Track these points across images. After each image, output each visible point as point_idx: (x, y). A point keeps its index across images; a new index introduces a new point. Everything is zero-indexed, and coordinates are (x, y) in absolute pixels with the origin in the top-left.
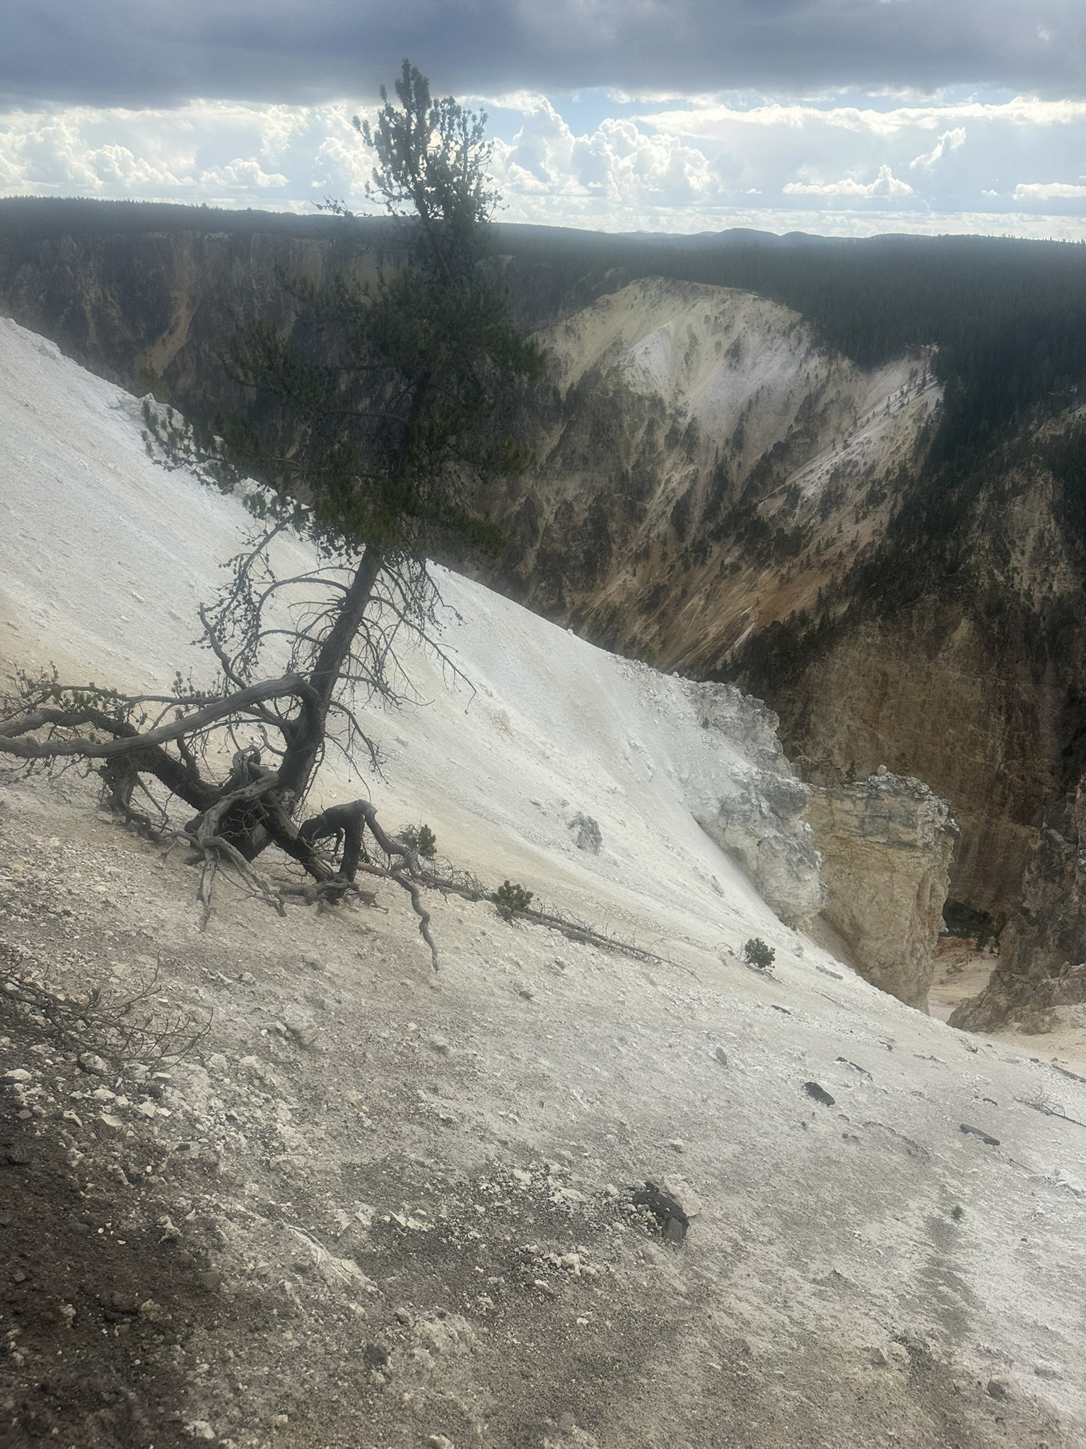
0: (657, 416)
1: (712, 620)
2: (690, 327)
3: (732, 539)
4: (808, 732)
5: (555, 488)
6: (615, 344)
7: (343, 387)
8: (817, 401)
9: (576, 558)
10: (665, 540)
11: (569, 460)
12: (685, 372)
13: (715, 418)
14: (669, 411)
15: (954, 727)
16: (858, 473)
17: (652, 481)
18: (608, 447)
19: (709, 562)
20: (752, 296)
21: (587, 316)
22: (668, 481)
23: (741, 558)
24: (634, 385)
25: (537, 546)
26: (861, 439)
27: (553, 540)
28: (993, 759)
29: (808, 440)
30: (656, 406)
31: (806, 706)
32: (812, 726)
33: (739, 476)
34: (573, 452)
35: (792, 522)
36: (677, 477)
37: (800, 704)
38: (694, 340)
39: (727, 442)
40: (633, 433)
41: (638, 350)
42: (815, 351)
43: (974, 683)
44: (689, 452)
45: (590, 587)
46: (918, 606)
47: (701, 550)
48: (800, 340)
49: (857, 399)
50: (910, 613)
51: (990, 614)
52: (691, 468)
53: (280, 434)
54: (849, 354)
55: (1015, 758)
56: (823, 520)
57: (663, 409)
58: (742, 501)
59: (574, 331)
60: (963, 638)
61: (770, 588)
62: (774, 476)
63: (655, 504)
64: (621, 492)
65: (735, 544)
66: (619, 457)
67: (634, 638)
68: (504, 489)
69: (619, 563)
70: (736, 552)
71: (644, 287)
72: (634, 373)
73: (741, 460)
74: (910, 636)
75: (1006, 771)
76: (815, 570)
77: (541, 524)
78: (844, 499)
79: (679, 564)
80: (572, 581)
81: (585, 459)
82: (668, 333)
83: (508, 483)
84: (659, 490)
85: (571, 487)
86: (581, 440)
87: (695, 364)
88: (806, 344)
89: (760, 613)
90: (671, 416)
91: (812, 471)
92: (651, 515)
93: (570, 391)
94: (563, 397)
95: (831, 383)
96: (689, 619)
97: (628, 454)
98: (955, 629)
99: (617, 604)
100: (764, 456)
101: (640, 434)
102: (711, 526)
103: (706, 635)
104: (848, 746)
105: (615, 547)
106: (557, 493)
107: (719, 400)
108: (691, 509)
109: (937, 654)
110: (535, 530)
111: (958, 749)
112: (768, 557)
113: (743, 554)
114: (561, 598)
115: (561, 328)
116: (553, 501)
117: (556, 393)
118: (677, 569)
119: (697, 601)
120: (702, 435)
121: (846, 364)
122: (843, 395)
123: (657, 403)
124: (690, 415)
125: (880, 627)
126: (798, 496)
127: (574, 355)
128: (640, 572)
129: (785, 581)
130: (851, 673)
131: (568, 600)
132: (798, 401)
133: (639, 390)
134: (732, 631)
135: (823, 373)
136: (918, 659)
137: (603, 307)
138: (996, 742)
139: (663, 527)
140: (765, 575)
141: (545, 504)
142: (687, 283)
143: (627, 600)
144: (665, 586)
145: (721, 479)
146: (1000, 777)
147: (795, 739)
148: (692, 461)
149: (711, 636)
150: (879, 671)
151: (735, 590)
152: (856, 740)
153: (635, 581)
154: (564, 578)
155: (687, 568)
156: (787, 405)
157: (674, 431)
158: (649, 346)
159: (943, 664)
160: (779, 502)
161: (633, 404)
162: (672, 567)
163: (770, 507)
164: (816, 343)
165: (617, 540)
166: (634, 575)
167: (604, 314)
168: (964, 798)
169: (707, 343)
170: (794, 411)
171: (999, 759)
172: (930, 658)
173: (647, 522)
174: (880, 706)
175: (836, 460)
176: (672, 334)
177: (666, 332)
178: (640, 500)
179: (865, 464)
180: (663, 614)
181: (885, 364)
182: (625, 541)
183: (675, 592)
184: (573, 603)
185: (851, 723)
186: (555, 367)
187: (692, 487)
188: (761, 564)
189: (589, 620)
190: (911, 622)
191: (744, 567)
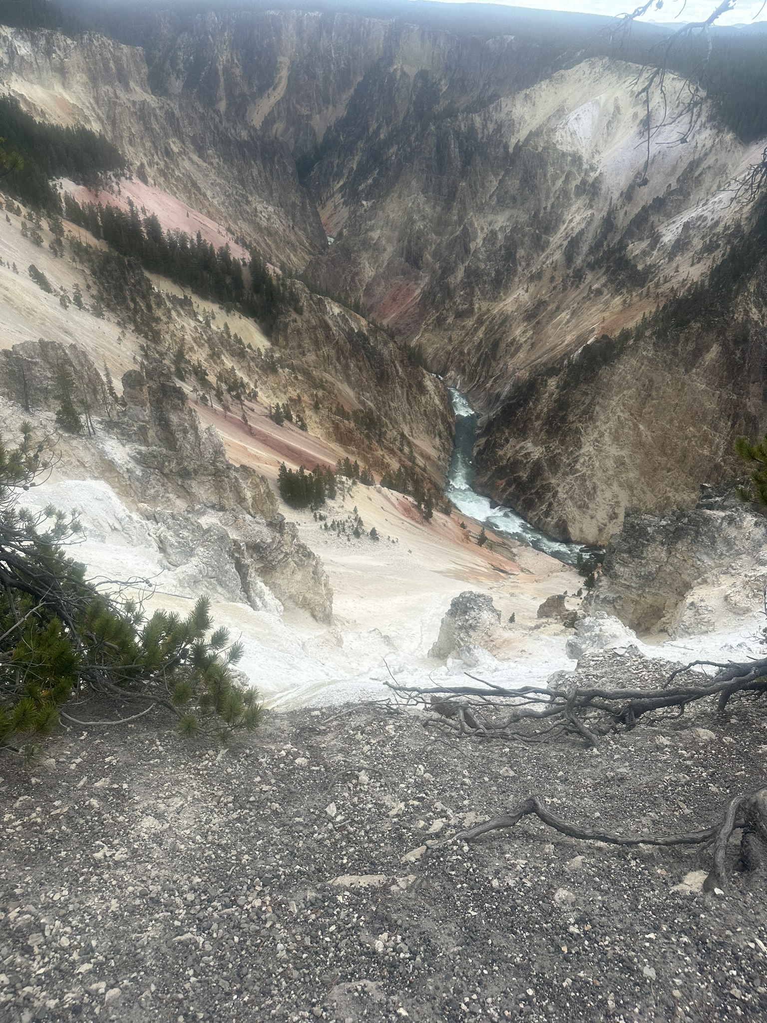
0: (574, 170)
1: (571, 331)
2: (616, 99)
3: (604, 270)
4: (591, 418)
5: (489, 220)
6: (558, 111)
7: (382, 136)
8: (697, 166)
9: (489, 274)
10: (556, 266)
11: (504, 200)
12: (605, 136)
13: (618, 174)
14: (585, 166)
15: (694, 426)
16: (705, 227)
17: (559, 220)
18: (532, 191)
19: (582, 287)
20: (672, 76)
21: (544, 87)
22: (571, 221)
23: (604, 285)
24: (562, 144)
25: (466, 264)
26: (716, 200)
27: (479, 259)
28: (716, 453)
29: (681, 197)
30: (575, 162)
31: (593, 398)
32: (595, 414)
33: (622, 221)
34: (506, 193)
35: (649, 261)
36: (578, 218)
37: (590, 397)
38: (617, 109)
39: (621, 195)
40: (554, 182)
41: (572, 117)
42: (708, 125)
43: (713, 395)
44: (591, 200)
45: (495, 298)
46: (686, 331)
47: (579, 276)
48: (699, 116)
49: (730, 166)
50: (678, 335)
51: (736, 342)
52: (590, 212)
53: (335, 169)
54: (733, 128)
55: (732, 454)
56: (669, 261)
57: (581, 164)
58: (620, 242)
59: (531, 98)
60: (712, 359)
61: (617, 310)
62: (649, 224)
63: (558, 239)
64: (532, 226)
65: (604, 274)
66: (539, 200)
67: (514, 339)
68: (455, 218)
69: (520, 281)
70: (603, 280)
71: (592, 66)
72: (564, 134)
73: (628, 209)
74: (675, 354)
75: (722, 463)
76: (651, 299)
77: (472, 246)
78: (689, 247)
79: (560, 286)
80: (482, 292)
81: (514, 199)
82: (599, 104)
83: (458, 214)
84: (563, 228)
85: (501, 221)
86: (513, 184)
87: (614, 130)
88: (703, 119)
89: (603, 328)
90: (586, 170)
91: (674, 222)
92: (552, 246)
93: (517, 144)
94: (511, 150)
95: (713, 151)
96: (556, 328)
97: (548, 197)
98: (708, 351)
99: (509, 312)
100: (644, 208)
101: (560, 182)
102: (592, 258)
103: (563, 342)
104: (616, 431)
105: (520, 269)
106: (490, 224)
107: (624, 160)
108: (581, 244)
109: (691, 370)
110: (467, 251)
111: (693, 443)
112: (623, 286)
113: (606, 282)
114: (472, 304)
115: (521, 95)
116: (485, 230)
117: (506, 147)
118: (558, 289)
119: (564, 316)
120: (604, 187)
121: (729, 137)
122: (719, 164)
123: (577, 159)
124: (599, 171)
125: (654, 344)
126: (658, 241)
127: (527, 117)
128: (531, 290)
129: (627, 306)
130: (629, 377)
131: (477, 306)
132: (684, 165)
133: (565, 148)
134: (580, 340)
135: (709, 143)
136: (678, 372)
137: (557, 80)
138: (720, 441)
139: (558, 256)
140: (618, 300)
141: (479, 231)
142: (624, 62)
143: (517, 309)
144: (545, 302)
145: (608, 224)
146: (717, 467)
147: (580, 422)
148: (591, 207)
149: (566, 342)
150: (647, 377)
151: (594, 309)
152: (623, 428)
153: (526, 296)
154: (477, 289)
155: (565, 289)
156: (674, 168)
157: (584, 182)
158: (581, 113)
159: (695, 377)
160: (644, 245)
161: (558, 159)
162: (555, 288)
163: (635, 248)
164: (711, 118)
165: (524, 264)
166: (527, 291)
167: (557, 86)
168: (691, 480)
169: (628, 113)
170: (679, 172)
171: (720, 454)
172: (687, 371)
173: (548, 251)
174: (644, 404)
175: (693, 215)
176: (602, 104)
177: (597, 103)
178: (545, 234)
179: (712, 219)
180: (538, 323)
181: (761, 139)
182: (528, 265)
183: (552, 307)
184: (480, 309)
185: (621, 414)
186: (509, 126)
187: (586, 227)
188: (617, 292)
189: (488, 323)
190: (677, 343)
191: (605, 291)
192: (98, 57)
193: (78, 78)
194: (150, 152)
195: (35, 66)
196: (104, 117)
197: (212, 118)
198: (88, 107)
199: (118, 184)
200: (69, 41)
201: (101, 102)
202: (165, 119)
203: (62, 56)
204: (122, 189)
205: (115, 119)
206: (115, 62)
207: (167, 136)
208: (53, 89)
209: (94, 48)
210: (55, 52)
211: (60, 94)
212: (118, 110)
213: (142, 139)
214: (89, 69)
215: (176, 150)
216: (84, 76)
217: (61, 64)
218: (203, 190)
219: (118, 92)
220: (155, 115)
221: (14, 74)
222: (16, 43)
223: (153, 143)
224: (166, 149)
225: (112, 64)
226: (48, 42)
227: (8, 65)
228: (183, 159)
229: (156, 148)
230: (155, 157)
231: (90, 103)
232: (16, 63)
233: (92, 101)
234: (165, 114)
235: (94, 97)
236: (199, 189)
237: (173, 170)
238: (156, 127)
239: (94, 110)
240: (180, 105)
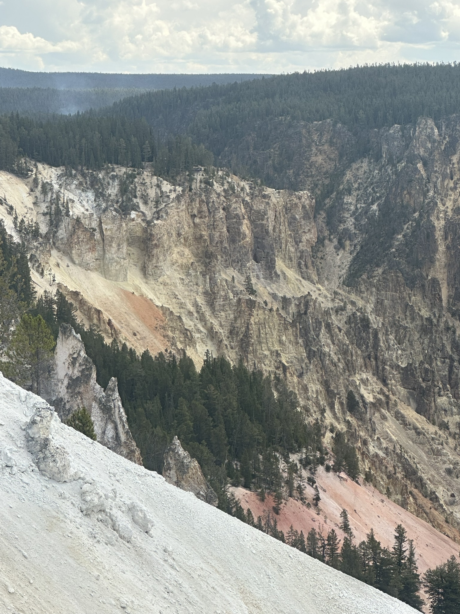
192: (221, 213)
193: (175, 256)
194: (317, 404)
195: (97, 236)
196: (223, 332)
197: (448, 329)
198: (190, 313)
199: (311, 481)
200: (166, 187)
201: (220, 302)
202: (347, 333)
203: (149, 216)
204: (322, 495)
205: (247, 335)
206: (252, 222)
207: (350, 368)
208: (125, 279)
209: (214, 196)
210: (136, 208)
211: (137, 288)
212: (257, 316)
213: (301, 376)
214: (199, 239)
215: (369, 398)
216: (187, 251)
217: (145, 230)
218: (431, 487)
219: (254, 281)
220: (329, 326)
221: (54, 252)
222: (67, 195)
223: (326, 384)
224: (351, 396)
225: (245, 228)
226: (123, 190)
227: (46, 237)
228: (384, 418)
229: (330, 394)
230: (328, 414)
231: (196, 305)
232: (62, 233)
233: (201, 300)
234: (349, 322)
235: (206, 293)
236: (420, 484)
237: (365, 443)
238: (330, 349)
239: (202, 318)
240: (379, 303)
